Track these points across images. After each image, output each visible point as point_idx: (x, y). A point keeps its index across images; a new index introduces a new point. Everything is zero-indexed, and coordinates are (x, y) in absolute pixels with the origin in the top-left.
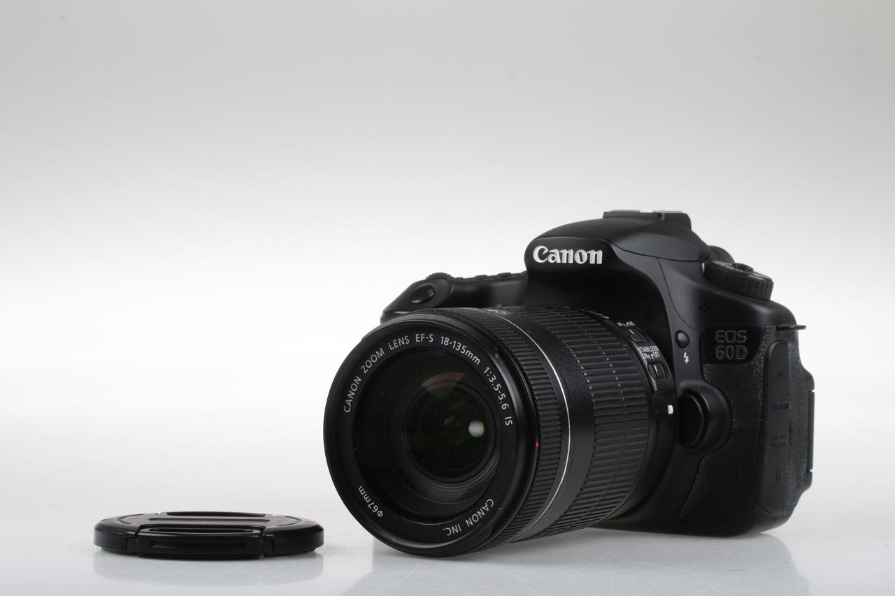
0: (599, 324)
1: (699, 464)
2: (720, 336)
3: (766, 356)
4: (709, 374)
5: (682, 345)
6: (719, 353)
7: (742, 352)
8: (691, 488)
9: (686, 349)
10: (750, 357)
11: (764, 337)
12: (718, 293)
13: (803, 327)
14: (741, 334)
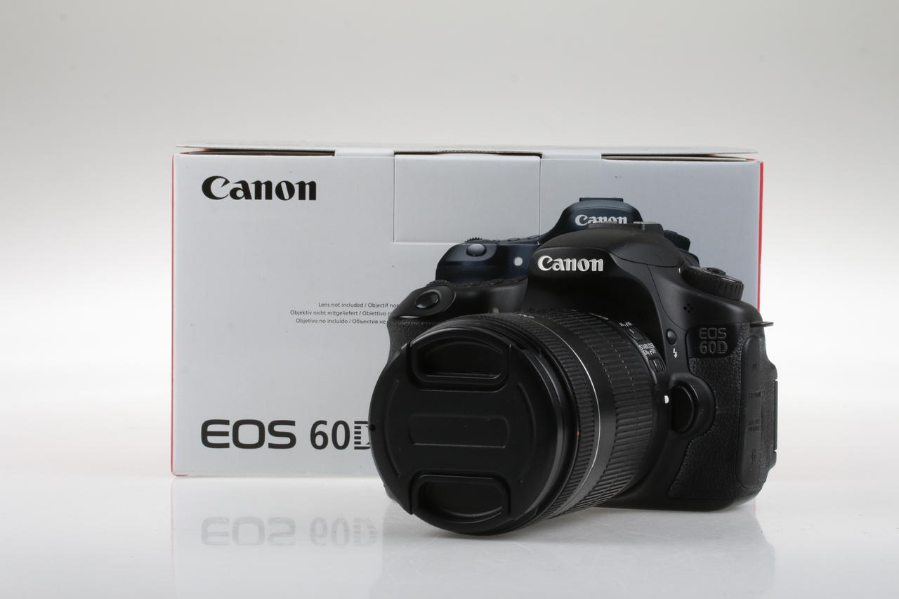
0: (605, 325)
1: (687, 448)
2: (703, 333)
3: (743, 350)
4: (694, 367)
5: (671, 341)
6: (703, 348)
7: (722, 346)
8: (680, 469)
9: (674, 345)
10: (730, 351)
11: (741, 334)
12: (699, 295)
13: (770, 324)
14: (721, 331)
